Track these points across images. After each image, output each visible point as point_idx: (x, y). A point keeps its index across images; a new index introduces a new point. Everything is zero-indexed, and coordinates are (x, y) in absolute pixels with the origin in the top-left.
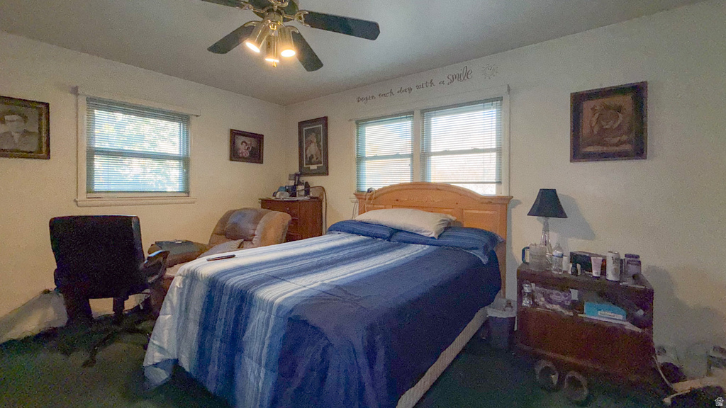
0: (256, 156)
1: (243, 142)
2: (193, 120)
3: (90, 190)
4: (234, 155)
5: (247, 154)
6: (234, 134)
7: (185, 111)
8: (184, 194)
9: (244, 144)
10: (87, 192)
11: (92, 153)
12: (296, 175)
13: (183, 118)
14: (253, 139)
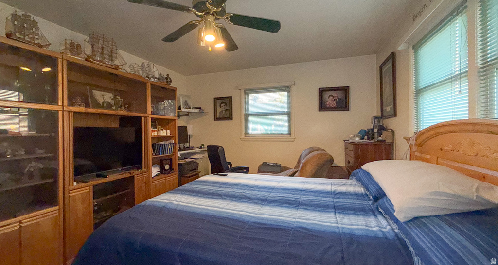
0: (343, 105)
1: (330, 96)
2: (293, 89)
3: (246, 133)
4: (323, 107)
5: (334, 105)
6: (322, 91)
7: (286, 84)
8: (289, 136)
9: (331, 97)
10: (245, 134)
11: (247, 116)
12: (375, 118)
13: (287, 89)
14: (340, 92)
